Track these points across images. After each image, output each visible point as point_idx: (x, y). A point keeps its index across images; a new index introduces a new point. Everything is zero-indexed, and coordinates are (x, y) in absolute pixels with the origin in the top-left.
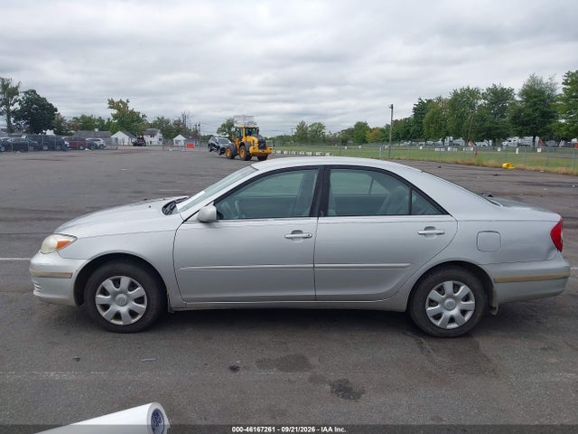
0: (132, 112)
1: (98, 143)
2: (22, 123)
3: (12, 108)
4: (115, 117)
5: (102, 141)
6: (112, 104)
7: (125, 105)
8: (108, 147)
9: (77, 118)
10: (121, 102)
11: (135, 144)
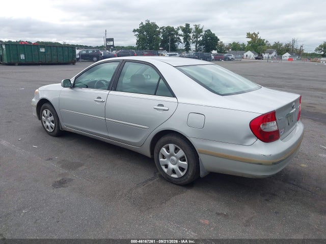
0: (260, 40)
1: (230, 57)
2: (202, 47)
3: (199, 39)
4: (249, 43)
5: (233, 56)
6: (249, 35)
7: (256, 35)
8: (236, 60)
9: (230, 44)
10: (254, 34)
11: (256, 58)
